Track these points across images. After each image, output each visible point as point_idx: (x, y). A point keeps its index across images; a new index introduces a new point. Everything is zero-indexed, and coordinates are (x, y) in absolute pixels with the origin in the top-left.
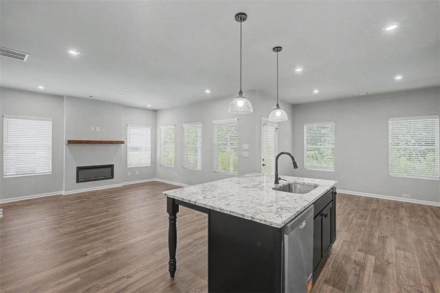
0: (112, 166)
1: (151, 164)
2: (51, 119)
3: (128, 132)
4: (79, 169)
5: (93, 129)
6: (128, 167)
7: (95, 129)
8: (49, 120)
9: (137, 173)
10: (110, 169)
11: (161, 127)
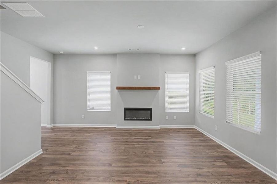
0: (150, 109)
1: (189, 110)
2: (110, 72)
3: (166, 78)
4: (126, 109)
5: (135, 77)
6: (166, 111)
7: (137, 77)
8: (108, 73)
9: (175, 118)
10: (149, 112)
11: (199, 71)
